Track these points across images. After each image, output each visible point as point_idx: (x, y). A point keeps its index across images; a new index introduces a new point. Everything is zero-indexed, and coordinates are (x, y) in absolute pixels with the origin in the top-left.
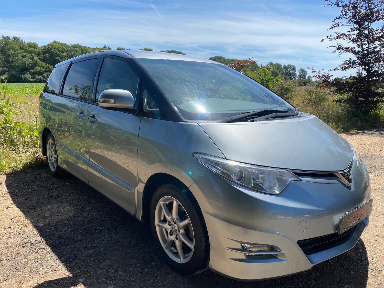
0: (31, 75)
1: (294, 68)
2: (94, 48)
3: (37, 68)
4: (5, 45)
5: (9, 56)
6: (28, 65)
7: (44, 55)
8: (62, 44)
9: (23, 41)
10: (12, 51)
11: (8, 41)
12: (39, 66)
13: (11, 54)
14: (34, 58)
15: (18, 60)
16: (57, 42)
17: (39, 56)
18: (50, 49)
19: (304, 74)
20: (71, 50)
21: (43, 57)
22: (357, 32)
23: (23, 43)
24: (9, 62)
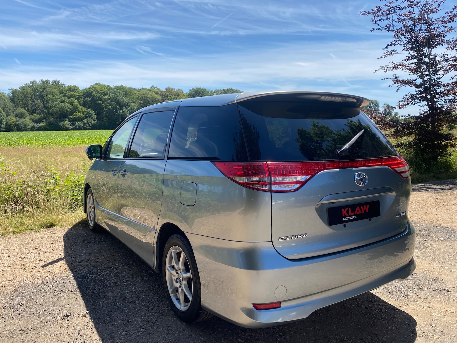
0: (70, 122)
1: (377, 104)
2: (140, 89)
3: (77, 114)
4: (44, 89)
5: (47, 101)
6: (67, 111)
7: (84, 99)
8: (105, 86)
9: (63, 84)
10: (50, 96)
11: (47, 86)
12: (79, 112)
13: (49, 99)
14: (74, 103)
15: (56, 105)
16: (100, 84)
17: (80, 101)
18: (91, 92)
19: (390, 111)
20: (114, 93)
21: (83, 101)
22: (415, 60)
23: (62, 86)
24: (47, 108)
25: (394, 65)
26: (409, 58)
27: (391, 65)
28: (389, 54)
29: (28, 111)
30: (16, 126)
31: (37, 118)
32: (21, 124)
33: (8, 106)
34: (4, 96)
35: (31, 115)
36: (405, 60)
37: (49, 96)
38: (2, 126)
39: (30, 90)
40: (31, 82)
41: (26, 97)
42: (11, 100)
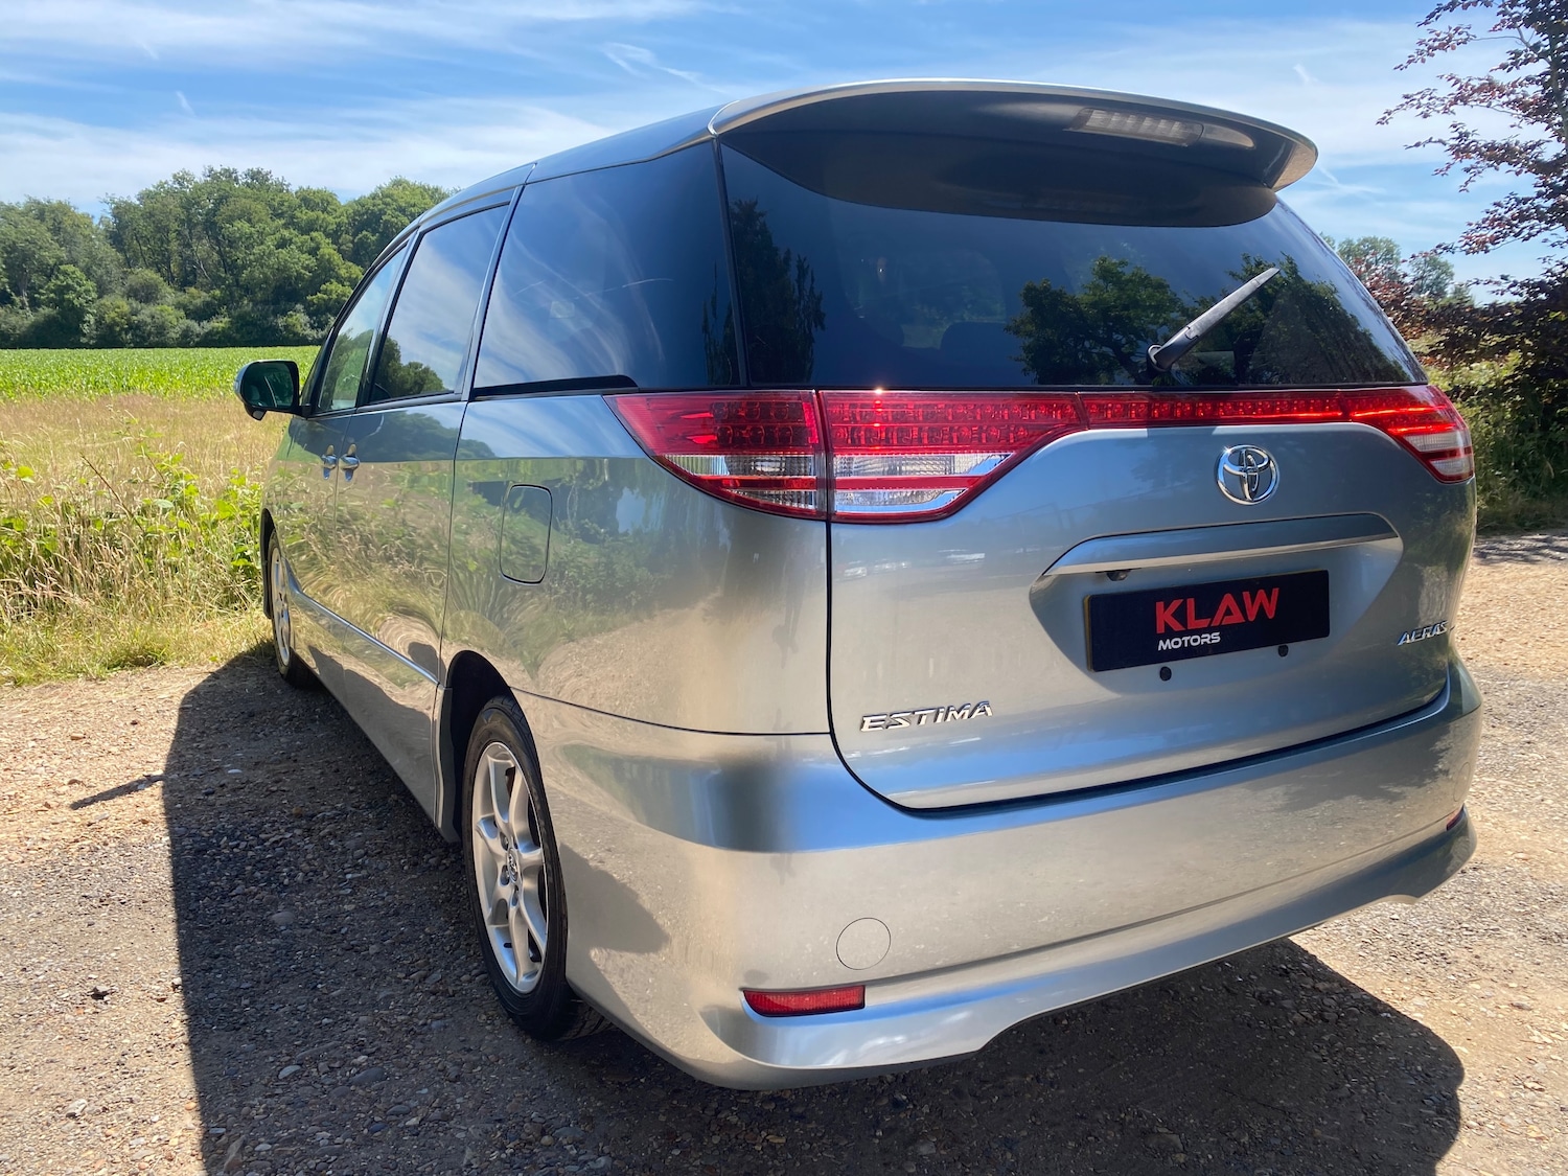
0: (310, 315)
3: (333, 287)
4: (220, 201)
5: (232, 243)
6: (299, 277)
7: (355, 235)
8: (425, 189)
9: (282, 184)
10: (242, 226)
11: (228, 189)
12: (340, 281)
13: (237, 235)
14: (322, 250)
15: (263, 257)
16: (407, 183)
17: (340, 241)
18: (380, 210)
19: (1438, 277)
21: (353, 242)
22: (1543, 66)
23: (281, 191)
24: (232, 267)
25: (1458, 86)
26: (1516, 60)
27: (1446, 90)
28: (1442, 47)
29: (170, 279)
30: (130, 328)
31: (198, 302)
32: (146, 324)
33: (101, 259)
34: (89, 226)
35: (181, 290)
36: (1503, 67)
37: (238, 224)
38: (86, 329)
39: (173, 205)
40: (175, 176)
41: (162, 229)
42: (111, 238)
